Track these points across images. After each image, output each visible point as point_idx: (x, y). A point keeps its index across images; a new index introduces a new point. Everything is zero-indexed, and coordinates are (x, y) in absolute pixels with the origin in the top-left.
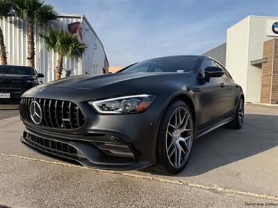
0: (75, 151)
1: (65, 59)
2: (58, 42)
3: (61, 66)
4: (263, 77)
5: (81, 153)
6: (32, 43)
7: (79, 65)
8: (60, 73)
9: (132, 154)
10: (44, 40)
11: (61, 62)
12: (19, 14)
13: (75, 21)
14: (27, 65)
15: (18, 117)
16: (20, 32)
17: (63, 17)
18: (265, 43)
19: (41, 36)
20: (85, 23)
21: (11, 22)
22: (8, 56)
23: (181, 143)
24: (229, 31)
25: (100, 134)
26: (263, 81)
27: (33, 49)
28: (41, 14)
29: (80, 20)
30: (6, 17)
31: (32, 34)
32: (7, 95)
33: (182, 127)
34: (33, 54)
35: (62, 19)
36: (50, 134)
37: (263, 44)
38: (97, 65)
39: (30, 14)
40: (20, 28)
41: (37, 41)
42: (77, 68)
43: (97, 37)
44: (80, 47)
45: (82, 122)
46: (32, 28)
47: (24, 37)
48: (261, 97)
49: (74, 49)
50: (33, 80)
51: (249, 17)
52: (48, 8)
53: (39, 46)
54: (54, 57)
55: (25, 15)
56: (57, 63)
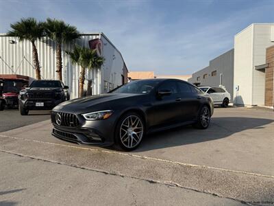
0: (76, 138)
1: (87, 70)
2: (80, 58)
3: (83, 77)
4: (266, 81)
5: (79, 139)
6: (60, 58)
7: (99, 75)
8: (83, 83)
9: (100, 139)
10: (69, 56)
11: (83, 73)
12: (49, 35)
13: (94, 37)
14: (56, 79)
15: (50, 120)
16: (50, 49)
17: (84, 35)
18: (267, 49)
19: (67, 52)
20: (103, 39)
21: (43, 42)
22: (41, 69)
23: (134, 135)
24: (237, 37)
25: (87, 130)
26: (266, 85)
27: (61, 63)
28: (67, 35)
29: (99, 37)
30: (40, 39)
31: (60, 51)
32: (42, 104)
33: (134, 126)
34: (60, 67)
35: (83, 37)
36: (65, 129)
37: (265, 50)
38: (115, 73)
39: (58, 36)
40: (50, 46)
41: (64, 56)
42: (97, 77)
43: (115, 48)
44: (99, 61)
45: (78, 124)
46: (60, 46)
47: (54, 53)
48: (265, 100)
49: (94, 62)
50: (60, 91)
51: (253, 25)
52: (72, 29)
53: (66, 60)
54: (78, 69)
55: (54, 37)
56: (80, 75)
